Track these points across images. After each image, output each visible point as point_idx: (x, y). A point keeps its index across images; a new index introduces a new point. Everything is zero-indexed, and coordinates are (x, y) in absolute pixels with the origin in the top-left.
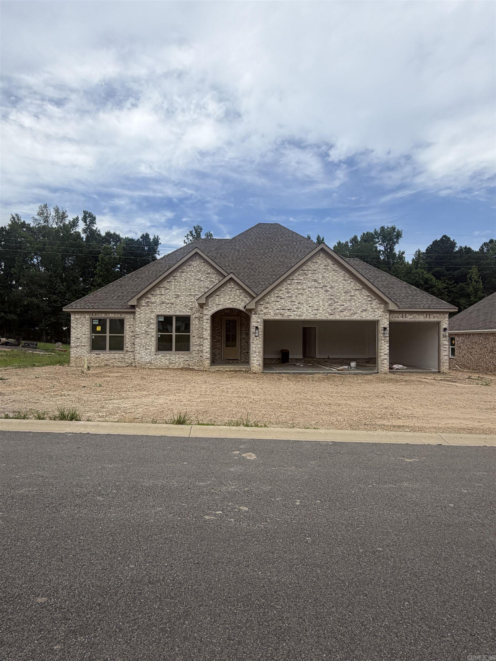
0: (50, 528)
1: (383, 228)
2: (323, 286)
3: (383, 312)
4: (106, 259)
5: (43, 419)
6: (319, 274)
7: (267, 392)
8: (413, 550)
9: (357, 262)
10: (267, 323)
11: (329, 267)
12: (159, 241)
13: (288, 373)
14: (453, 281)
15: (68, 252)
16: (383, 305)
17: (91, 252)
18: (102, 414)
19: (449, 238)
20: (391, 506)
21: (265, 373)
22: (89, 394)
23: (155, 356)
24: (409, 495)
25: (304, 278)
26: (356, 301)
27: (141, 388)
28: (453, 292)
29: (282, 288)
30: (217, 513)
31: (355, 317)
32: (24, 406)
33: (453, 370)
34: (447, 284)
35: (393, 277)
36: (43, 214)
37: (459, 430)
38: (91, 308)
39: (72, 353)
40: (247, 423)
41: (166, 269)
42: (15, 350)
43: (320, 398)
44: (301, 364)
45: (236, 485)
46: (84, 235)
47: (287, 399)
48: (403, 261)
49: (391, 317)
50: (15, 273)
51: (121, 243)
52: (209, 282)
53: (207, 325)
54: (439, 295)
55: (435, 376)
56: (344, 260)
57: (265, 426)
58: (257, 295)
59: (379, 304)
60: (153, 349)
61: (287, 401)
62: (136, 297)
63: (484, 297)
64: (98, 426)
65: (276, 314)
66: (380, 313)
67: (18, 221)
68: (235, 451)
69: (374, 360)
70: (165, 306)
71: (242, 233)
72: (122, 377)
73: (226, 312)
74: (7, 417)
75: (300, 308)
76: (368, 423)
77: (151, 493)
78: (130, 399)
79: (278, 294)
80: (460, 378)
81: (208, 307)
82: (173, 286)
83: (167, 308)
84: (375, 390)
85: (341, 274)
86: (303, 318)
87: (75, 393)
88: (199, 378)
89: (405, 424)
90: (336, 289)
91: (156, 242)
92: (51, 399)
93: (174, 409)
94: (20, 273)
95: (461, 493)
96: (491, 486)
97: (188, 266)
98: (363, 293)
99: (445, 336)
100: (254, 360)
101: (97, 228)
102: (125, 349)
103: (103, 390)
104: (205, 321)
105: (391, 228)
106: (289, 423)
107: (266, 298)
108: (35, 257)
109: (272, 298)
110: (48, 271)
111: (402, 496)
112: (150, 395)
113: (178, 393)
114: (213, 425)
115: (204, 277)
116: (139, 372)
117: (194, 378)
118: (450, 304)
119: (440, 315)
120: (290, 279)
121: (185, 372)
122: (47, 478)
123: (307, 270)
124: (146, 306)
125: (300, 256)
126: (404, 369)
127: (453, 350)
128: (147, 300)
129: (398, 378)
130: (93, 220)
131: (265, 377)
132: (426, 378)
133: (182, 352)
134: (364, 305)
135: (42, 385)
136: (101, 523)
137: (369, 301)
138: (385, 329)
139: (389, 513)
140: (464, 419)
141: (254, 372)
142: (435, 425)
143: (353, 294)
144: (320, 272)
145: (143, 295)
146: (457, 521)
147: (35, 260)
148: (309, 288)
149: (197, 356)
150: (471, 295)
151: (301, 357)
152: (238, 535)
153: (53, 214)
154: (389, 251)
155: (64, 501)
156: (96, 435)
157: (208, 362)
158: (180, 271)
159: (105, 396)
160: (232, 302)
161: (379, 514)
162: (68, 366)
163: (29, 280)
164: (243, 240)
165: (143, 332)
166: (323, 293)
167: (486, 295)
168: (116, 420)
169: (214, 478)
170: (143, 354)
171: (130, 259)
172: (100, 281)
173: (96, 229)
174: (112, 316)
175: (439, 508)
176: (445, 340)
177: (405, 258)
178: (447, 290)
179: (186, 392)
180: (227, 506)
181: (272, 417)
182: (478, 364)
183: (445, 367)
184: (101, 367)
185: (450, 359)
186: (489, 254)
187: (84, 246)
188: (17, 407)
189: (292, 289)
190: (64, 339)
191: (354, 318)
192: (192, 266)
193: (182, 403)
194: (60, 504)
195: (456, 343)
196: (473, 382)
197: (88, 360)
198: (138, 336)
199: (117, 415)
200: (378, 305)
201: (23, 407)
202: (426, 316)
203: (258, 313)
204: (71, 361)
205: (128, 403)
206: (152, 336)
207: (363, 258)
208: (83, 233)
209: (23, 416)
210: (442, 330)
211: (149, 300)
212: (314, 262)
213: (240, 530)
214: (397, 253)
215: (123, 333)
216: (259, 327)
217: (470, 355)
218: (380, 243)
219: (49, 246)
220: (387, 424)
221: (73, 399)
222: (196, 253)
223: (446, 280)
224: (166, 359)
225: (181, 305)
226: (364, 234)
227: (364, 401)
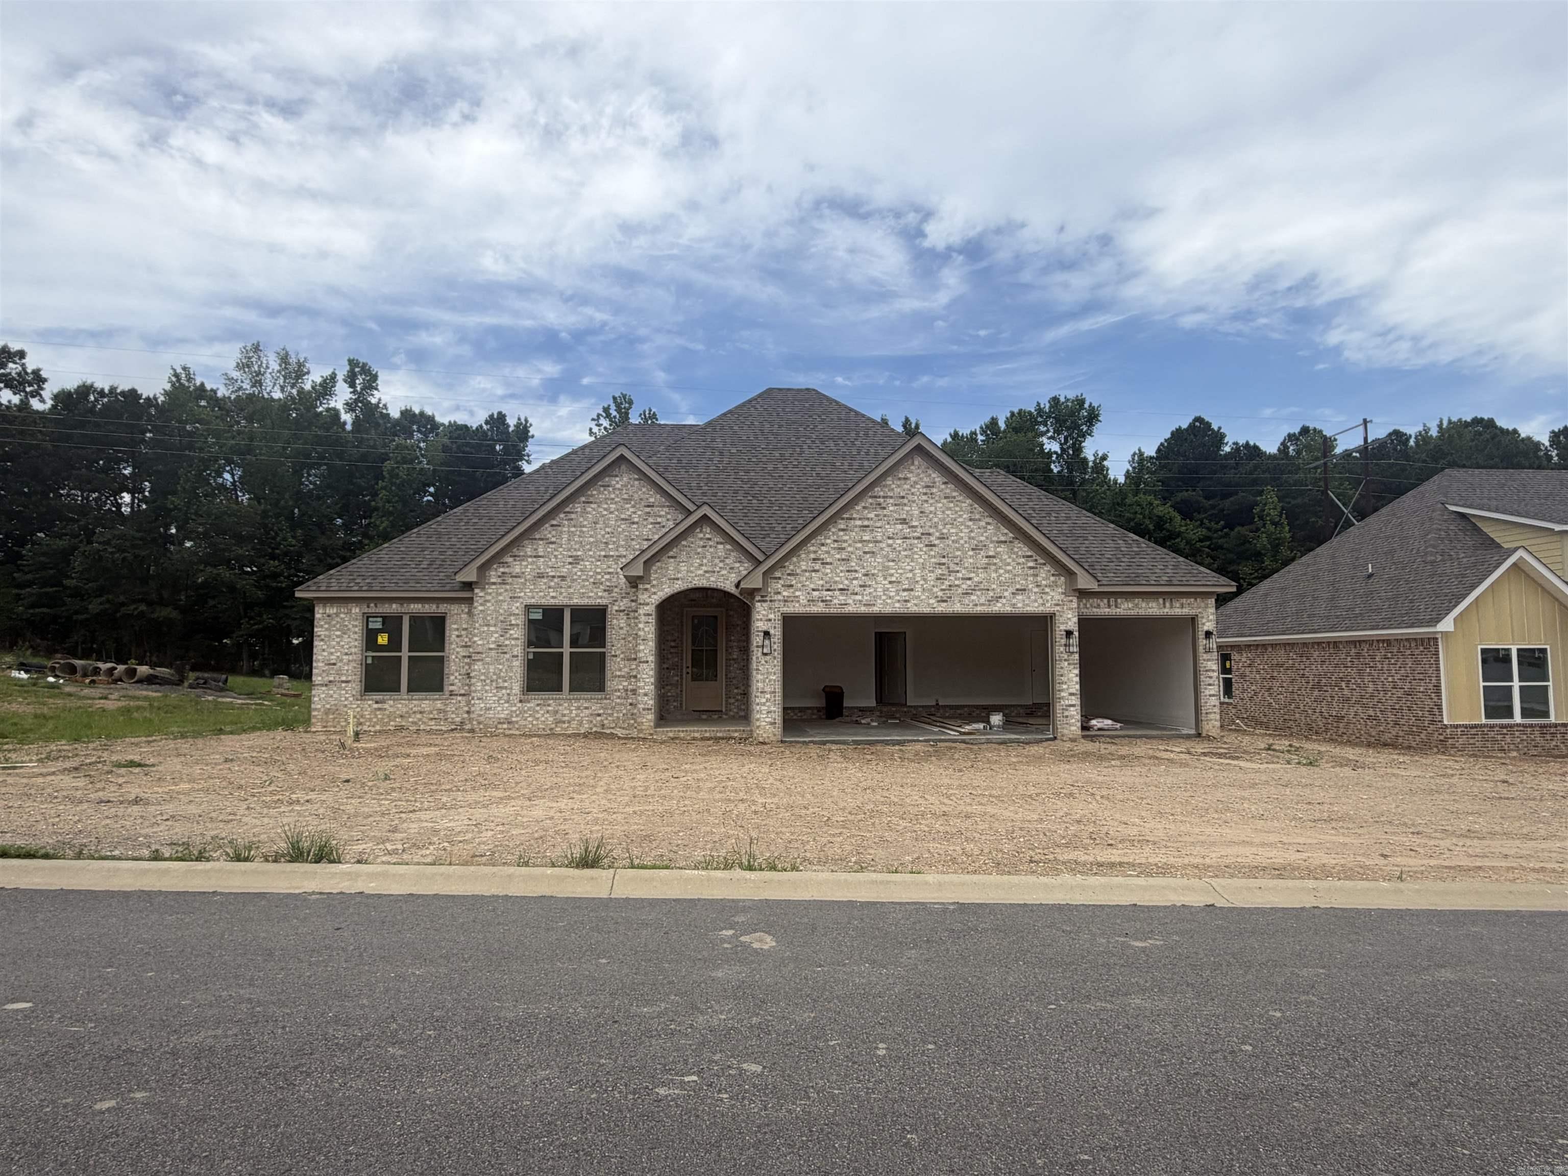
0: (271, 1127)
1: (1055, 401)
2: (922, 534)
3: (1063, 593)
4: (401, 474)
5: (246, 859)
6: (910, 506)
7: (793, 787)
8: (1164, 1158)
9: (1001, 477)
10: (789, 621)
11: (934, 490)
12: (530, 429)
13: (844, 743)
14: (1222, 523)
15: (308, 456)
16: (1062, 578)
17: (364, 457)
18: (394, 847)
19: (1208, 425)
20: (1104, 1053)
21: (786, 742)
22: (360, 797)
23: (519, 705)
24: (1146, 1026)
25: (876, 516)
26: (1000, 568)
27: (486, 782)
28: (1221, 547)
29: (825, 538)
30: (686, 1079)
31: (998, 608)
32: (198, 829)
33: (1230, 730)
34: (1209, 529)
35: (1084, 512)
36: (248, 367)
37: (1255, 871)
38: (364, 588)
39: (316, 699)
40: (749, 862)
41: (547, 496)
42: (174, 695)
43: (921, 801)
44: (872, 720)
45: (730, 1011)
46: (349, 415)
47: (842, 805)
48: (1106, 476)
49: (1082, 606)
50: (176, 508)
51: (437, 435)
52: (650, 526)
53: (646, 629)
54: (1192, 554)
55: (1189, 744)
56: (971, 474)
57: (794, 868)
58: (768, 557)
59: (1053, 575)
60: (517, 688)
61: (844, 809)
62: (477, 561)
63: (1293, 559)
64: (384, 875)
65: (813, 601)
66: (1057, 597)
67: (187, 384)
68: (722, 929)
69: (1045, 708)
70: (545, 584)
71: (730, 412)
72: (440, 756)
73: (692, 596)
74: (156, 857)
75: (870, 586)
76: (1036, 858)
77: (521, 1036)
78: (460, 810)
79: (815, 552)
80: (1248, 749)
81: (648, 586)
82: (565, 536)
83: (550, 587)
84: (1052, 778)
85: (963, 505)
86: (876, 609)
87: (324, 797)
88: (630, 757)
89: (1125, 860)
90: (953, 541)
91: (523, 432)
92: (265, 811)
93: (570, 832)
94: (188, 507)
95: (1268, 1019)
96: (1338, 1001)
97: (602, 489)
98: (1016, 550)
99: (1208, 651)
100: (760, 712)
101: (380, 400)
102: (447, 688)
103: (393, 789)
104: (643, 618)
105: (1073, 401)
106: (850, 861)
107: (787, 564)
108: (228, 468)
109: (803, 563)
110: (259, 503)
111: (1129, 1028)
112: (509, 798)
113: (580, 793)
114: (667, 867)
115: (640, 513)
116: (482, 744)
117: (617, 756)
118: (1217, 575)
119: (1196, 599)
120: (843, 519)
121: (594, 744)
122: (259, 1004)
123: (884, 497)
124: (500, 584)
125: (866, 464)
126: (1116, 729)
127: (1228, 684)
128: (502, 570)
129: (1103, 751)
130: (371, 382)
131: (788, 752)
132: (1167, 750)
133: (588, 695)
134: (1017, 579)
135: (242, 779)
136: (399, 1112)
137: (1031, 568)
138: (1069, 634)
139: (1101, 1069)
140: (1263, 845)
141: (761, 740)
142: (1197, 860)
143: (991, 553)
144: (914, 502)
145: (493, 557)
146: (1261, 1085)
147: (227, 476)
148: (889, 538)
149: (622, 704)
150: (1265, 555)
151: (873, 703)
152: (740, 1133)
153: (275, 366)
154: (1071, 452)
155: (304, 1061)
156: (380, 896)
157: (651, 717)
158: (583, 499)
159: (400, 803)
160: (706, 572)
161: (1077, 1073)
162: (306, 732)
163: (210, 524)
164: (731, 428)
165: (492, 646)
166: (921, 550)
167: (1299, 554)
168: (429, 860)
169: (676, 995)
170: (491, 698)
171: (460, 473)
172: (384, 525)
173: (379, 403)
174: (416, 608)
175: (1219, 1055)
176: (1208, 660)
177: (1108, 470)
178: (1208, 543)
179: (597, 790)
180: (711, 1061)
181: (808, 847)
182: (1286, 717)
183: (1212, 724)
184: (386, 732)
185: (1222, 703)
186: (1301, 461)
187: (348, 442)
188: (180, 831)
189: (850, 542)
190: (293, 667)
191: (996, 608)
192: (611, 489)
193: (589, 817)
194: (296, 1068)
195: (1234, 668)
196: (1278, 757)
197: (355, 717)
198: (478, 657)
199: (431, 848)
200: (1052, 578)
201: (199, 834)
202: (1164, 603)
203: (768, 599)
204: (313, 720)
205: (456, 818)
206: (513, 656)
207: (1012, 470)
208: (346, 412)
209: (196, 853)
210: (1201, 635)
211: (507, 570)
212: (900, 479)
213: (743, 1121)
214: (1091, 458)
215: (443, 650)
216: (772, 632)
217: (1266, 694)
218: (1050, 434)
219: (261, 441)
220: (1083, 859)
221: (321, 811)
222: (622, 457)
223: (1206, 521)
224: (548, 712)
225: (583, 580)
226: (1013, 414)
227: (1027, 807)
